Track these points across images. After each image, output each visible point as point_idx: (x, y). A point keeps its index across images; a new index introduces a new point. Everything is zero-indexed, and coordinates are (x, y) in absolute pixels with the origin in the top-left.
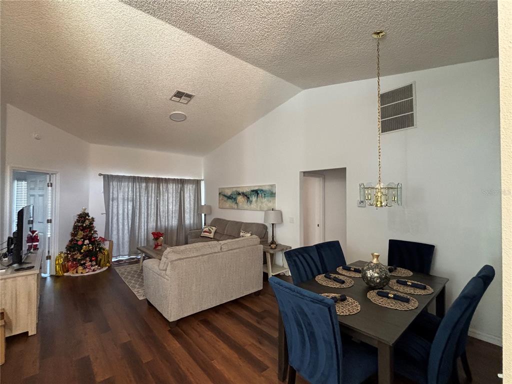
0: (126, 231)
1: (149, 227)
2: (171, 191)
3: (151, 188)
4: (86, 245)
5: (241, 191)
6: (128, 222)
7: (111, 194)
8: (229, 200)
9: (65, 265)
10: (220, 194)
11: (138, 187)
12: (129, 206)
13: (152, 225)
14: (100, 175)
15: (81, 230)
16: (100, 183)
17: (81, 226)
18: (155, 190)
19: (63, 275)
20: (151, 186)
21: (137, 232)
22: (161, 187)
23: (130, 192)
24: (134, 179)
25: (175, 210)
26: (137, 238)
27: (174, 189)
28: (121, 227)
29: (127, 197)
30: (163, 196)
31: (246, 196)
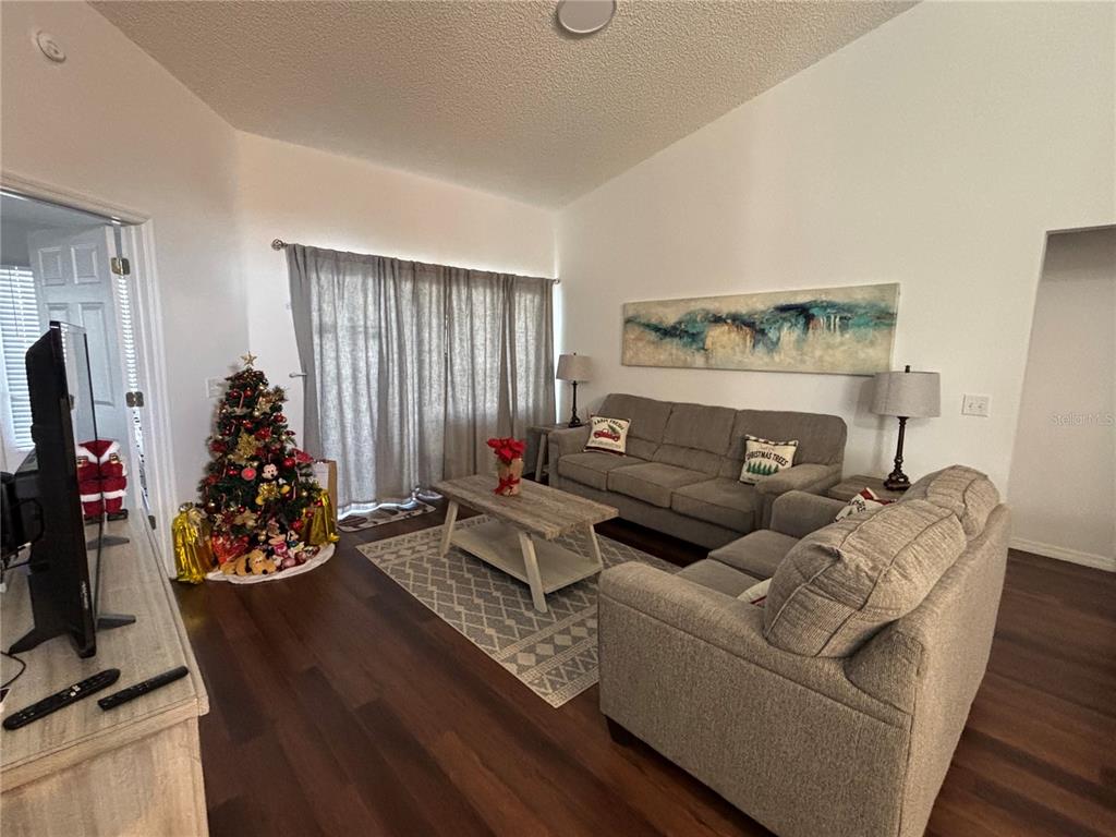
0: (366, 432)
1: (426, 419)
2: (479, 310)
3: (427, 298)
4: (268, 481)
5: (725, 309)
6: (370, 402)
7: (315, 315)
8: (668, 340)
9: (206, 546)
10: (628, 321)
11: (392, 292)
12: (370, 354)
13: (435, 411)
14: (278, 245)
15: (250, 432)
16: (279, 271)
17: (244, 417)
18: (438, 301)
19: (204, 580)
20: (427, 292)
21: (396, 432)
22: (454, 297)
23: (371, 308)
24: (382, 267)
25: (491, 369)
26: (396, 448)
27: (488, 305)
28: (349, 415)
29: (362, 323)
30: (460, 325)
31: (751, 325)
